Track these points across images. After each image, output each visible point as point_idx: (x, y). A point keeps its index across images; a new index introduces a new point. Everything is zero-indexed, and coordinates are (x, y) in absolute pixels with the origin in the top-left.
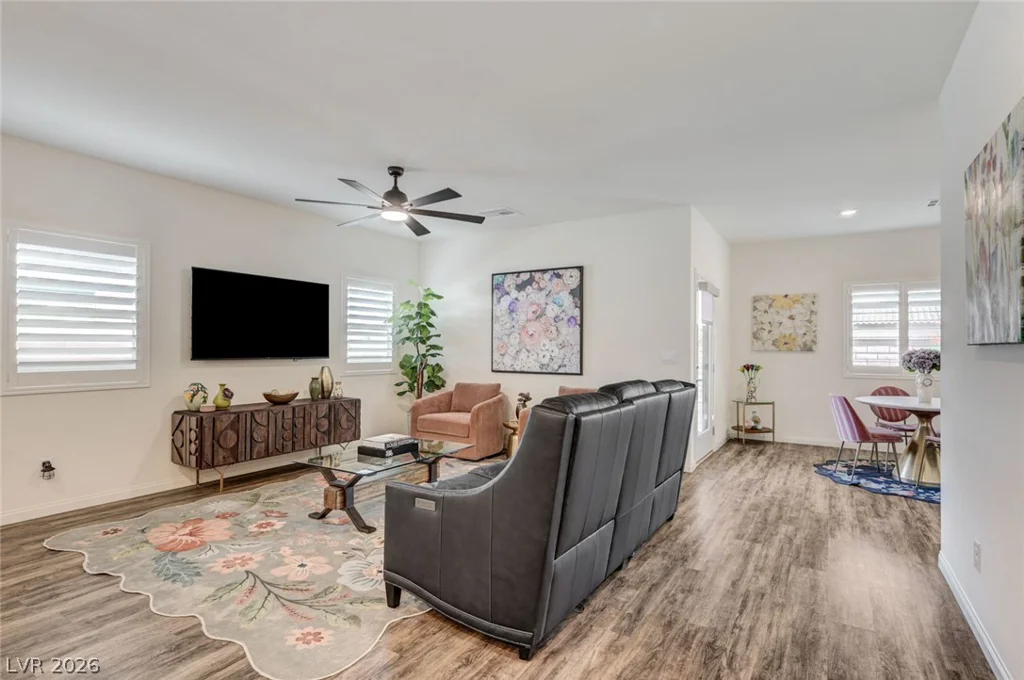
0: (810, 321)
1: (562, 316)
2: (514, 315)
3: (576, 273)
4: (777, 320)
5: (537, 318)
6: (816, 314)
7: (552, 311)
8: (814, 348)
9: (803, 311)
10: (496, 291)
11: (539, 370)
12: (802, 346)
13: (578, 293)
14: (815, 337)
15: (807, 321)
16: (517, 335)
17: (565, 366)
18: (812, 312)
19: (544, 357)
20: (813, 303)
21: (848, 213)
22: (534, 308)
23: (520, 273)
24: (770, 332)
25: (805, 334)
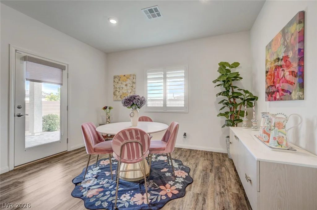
4: (121, 86)
6: (135, 83)
9: (130, 82)
20: (133, 78)
25: (131, 93)
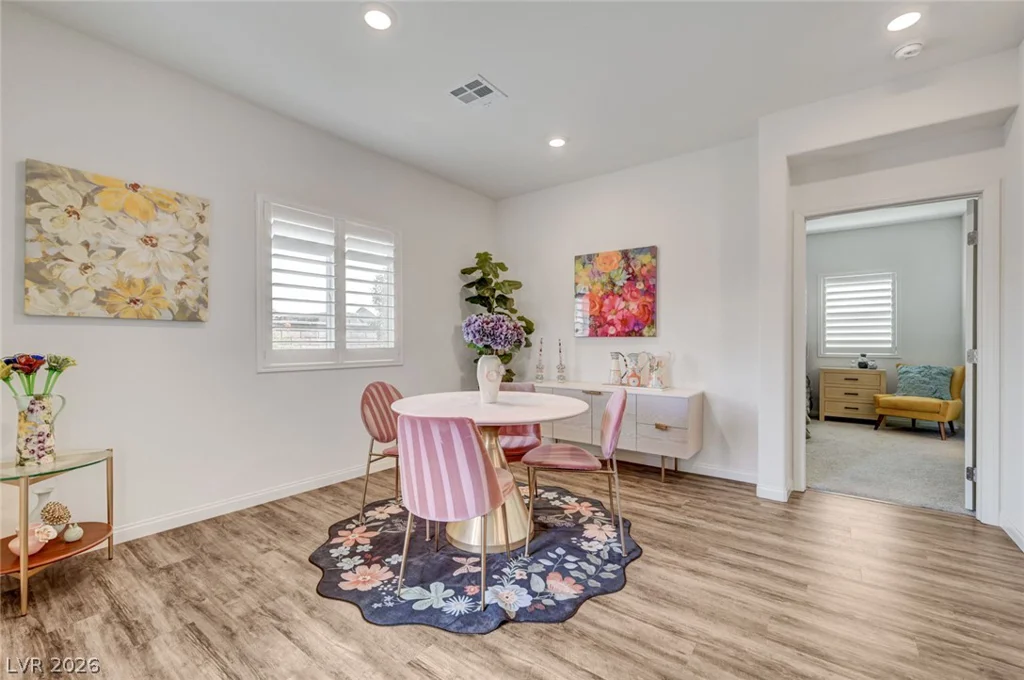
0: (193, 257)
4: (105, 241)
6: (207, 242)
8: (202, 314)
9: (180, 232)
12: (176, 309)
14: (206, 290)
15: (187, 255)
18: (198, 236)
20: (202, 219)
24: (85, 268)
25: (182, 283)
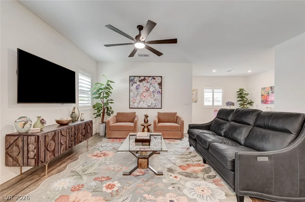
0: (196, 95)
1: (155, 91)
2: (138, 90)
3: (160, 78)
5: (147, 91)
7: (152, 89)
9: (195, 93)
10: (131, 82)
11: (148, 107)
12: (195, 101)
13: (160, 84)
16: (139, 96)
17: (156, 106)
19: (149, 103)
20: (197, 91)
21: (214, 71)
22: (146, 88)
23: (140, 76)
25: (195, 98)
